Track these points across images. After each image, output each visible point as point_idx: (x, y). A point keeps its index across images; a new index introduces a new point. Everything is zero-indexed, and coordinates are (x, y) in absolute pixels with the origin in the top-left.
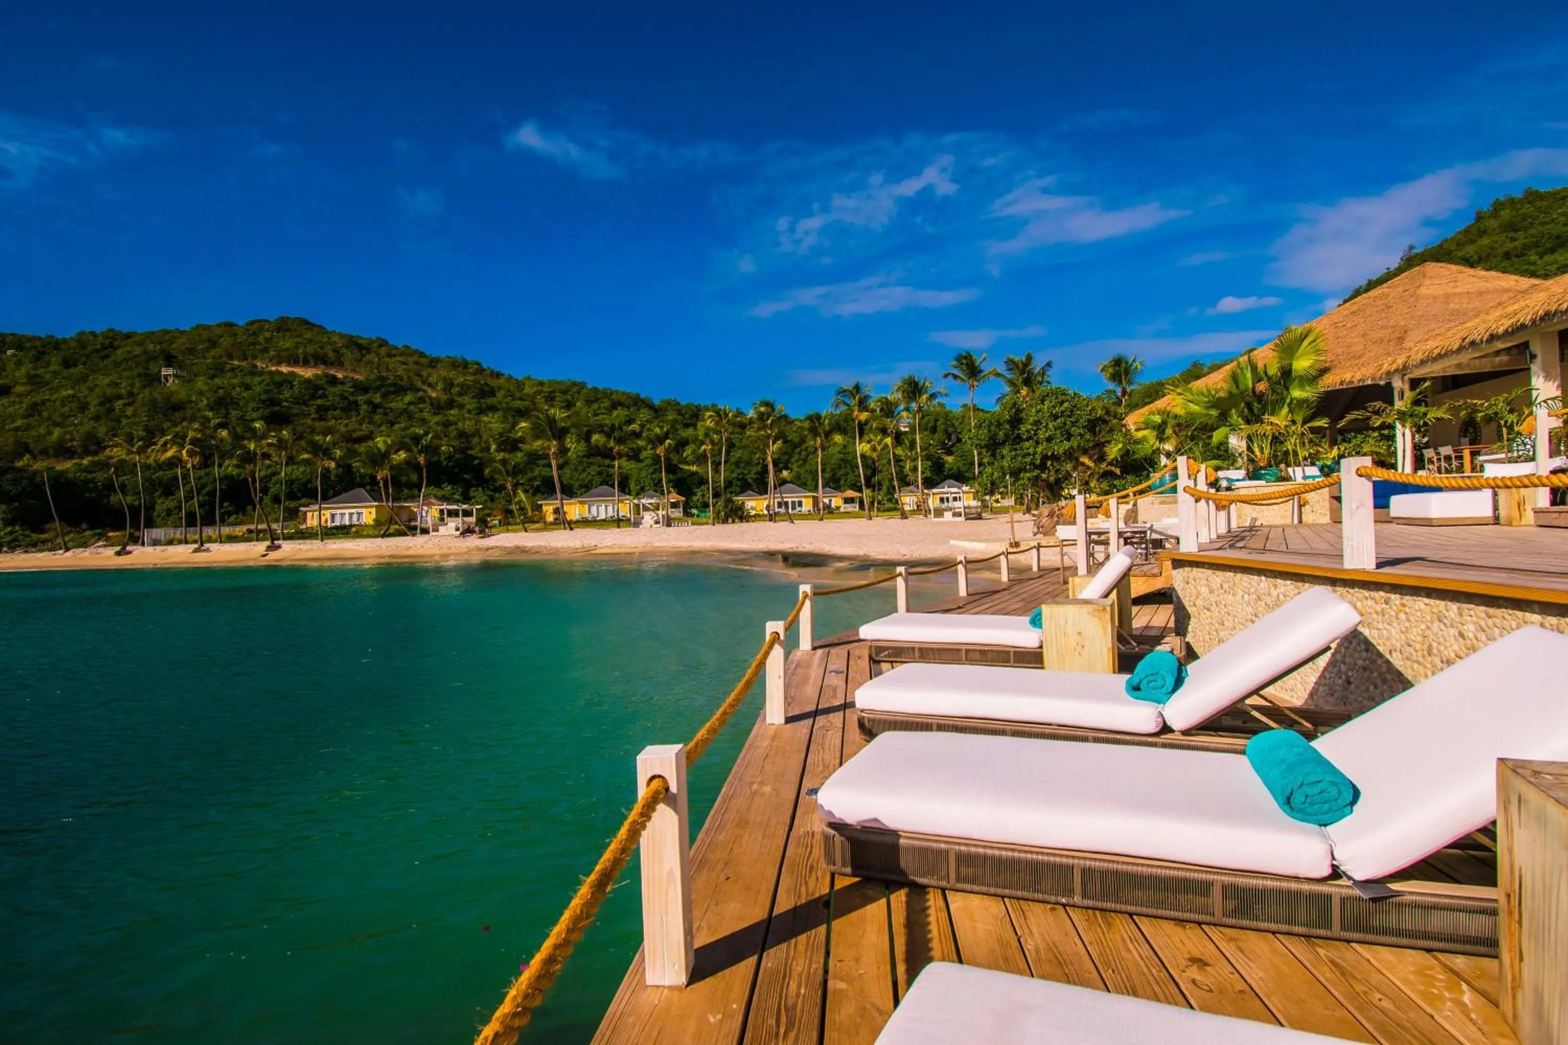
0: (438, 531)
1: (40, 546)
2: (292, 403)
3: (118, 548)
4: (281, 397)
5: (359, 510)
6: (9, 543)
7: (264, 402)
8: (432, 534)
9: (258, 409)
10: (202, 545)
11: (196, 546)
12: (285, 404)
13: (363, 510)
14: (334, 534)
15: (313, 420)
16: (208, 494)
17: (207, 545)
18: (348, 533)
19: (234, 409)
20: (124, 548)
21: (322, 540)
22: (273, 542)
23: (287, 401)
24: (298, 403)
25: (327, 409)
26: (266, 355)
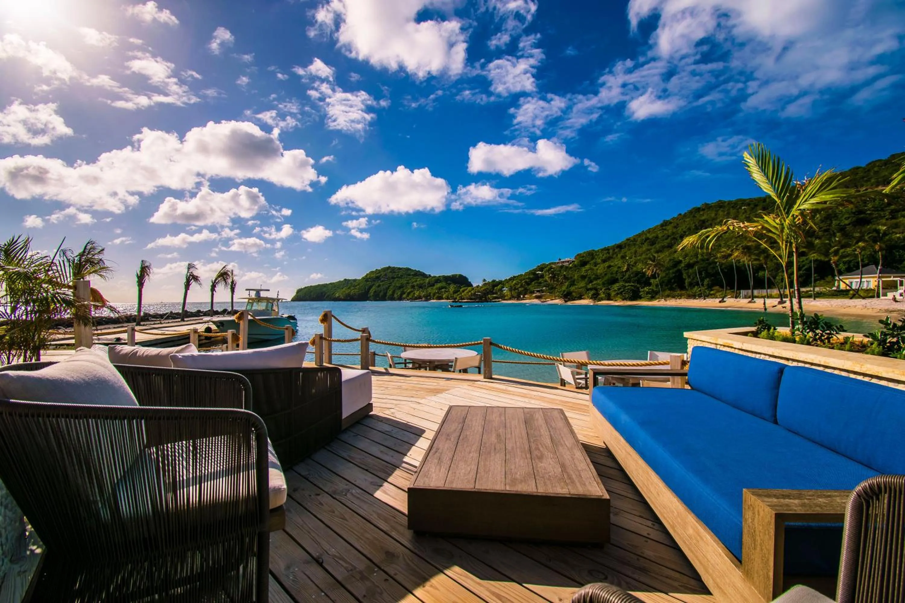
0: (886, 295)
1: (710, 296)
2: (873, 210)
3: (720, 299)
4: (866, 208)
5: (868, 279)
6: (699, 295)
7: (854, 213)
8: (882, 298)
9: (849, 218)
10: (753, 299)
11: (750, 299)
12: (869, 212)
13: (871, 279)
14: (837, 295)
15: (887, 219)
16: (806, 270)
17: (755, 299)
18: (847, 295)
19: (835, 220)
20: (723, 299)
21: (815, 299)
22: (782, 299)
23: (869, 210)
24: (878, 210)
25: (897, 211)
26: (869, 183)
